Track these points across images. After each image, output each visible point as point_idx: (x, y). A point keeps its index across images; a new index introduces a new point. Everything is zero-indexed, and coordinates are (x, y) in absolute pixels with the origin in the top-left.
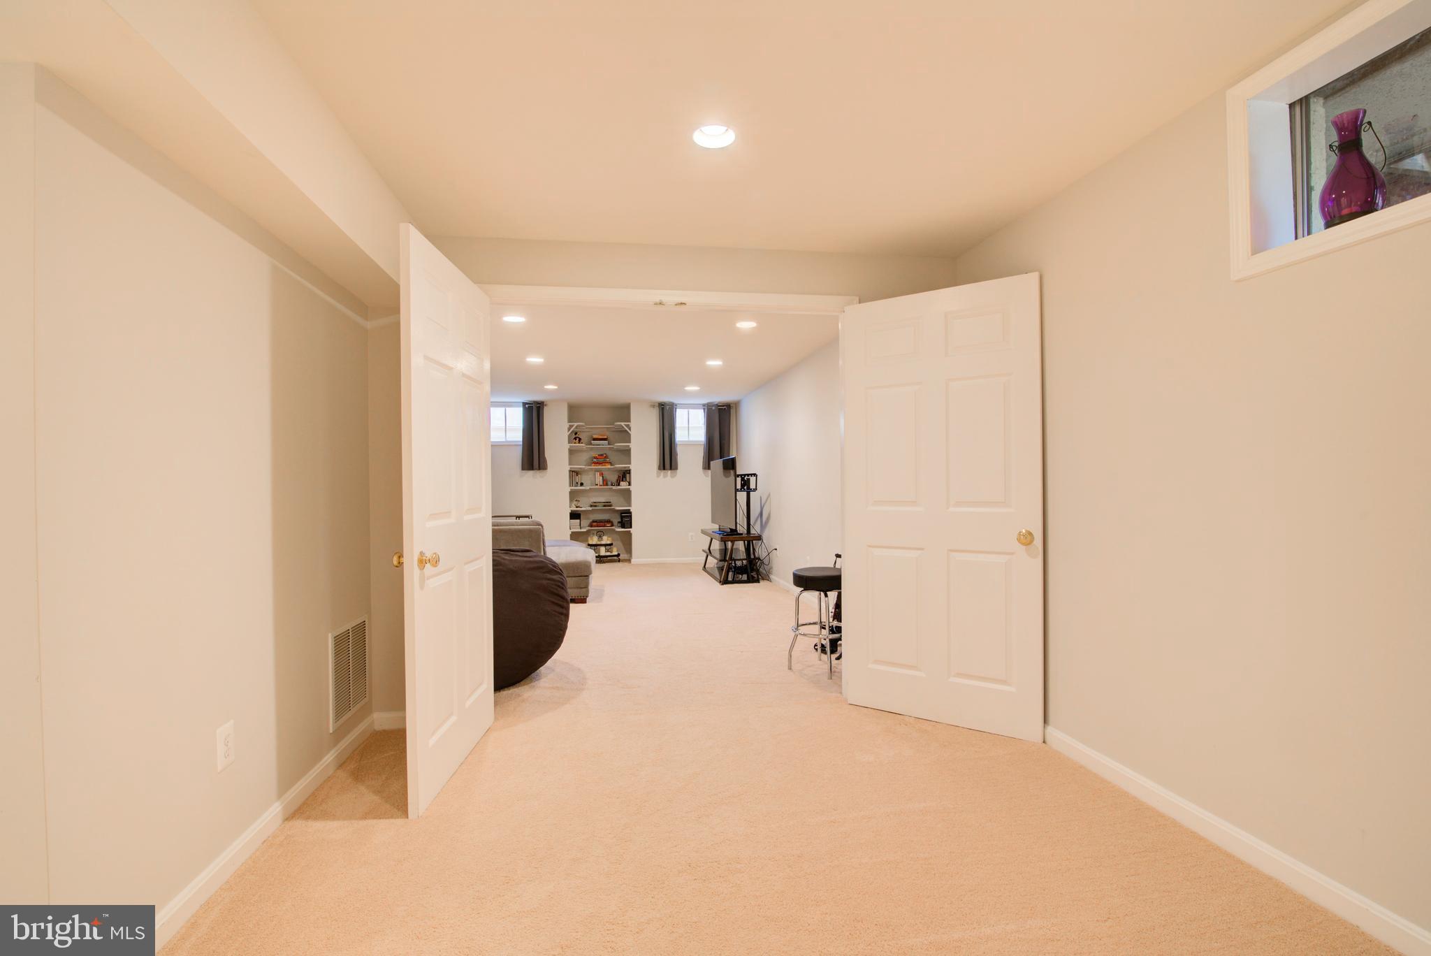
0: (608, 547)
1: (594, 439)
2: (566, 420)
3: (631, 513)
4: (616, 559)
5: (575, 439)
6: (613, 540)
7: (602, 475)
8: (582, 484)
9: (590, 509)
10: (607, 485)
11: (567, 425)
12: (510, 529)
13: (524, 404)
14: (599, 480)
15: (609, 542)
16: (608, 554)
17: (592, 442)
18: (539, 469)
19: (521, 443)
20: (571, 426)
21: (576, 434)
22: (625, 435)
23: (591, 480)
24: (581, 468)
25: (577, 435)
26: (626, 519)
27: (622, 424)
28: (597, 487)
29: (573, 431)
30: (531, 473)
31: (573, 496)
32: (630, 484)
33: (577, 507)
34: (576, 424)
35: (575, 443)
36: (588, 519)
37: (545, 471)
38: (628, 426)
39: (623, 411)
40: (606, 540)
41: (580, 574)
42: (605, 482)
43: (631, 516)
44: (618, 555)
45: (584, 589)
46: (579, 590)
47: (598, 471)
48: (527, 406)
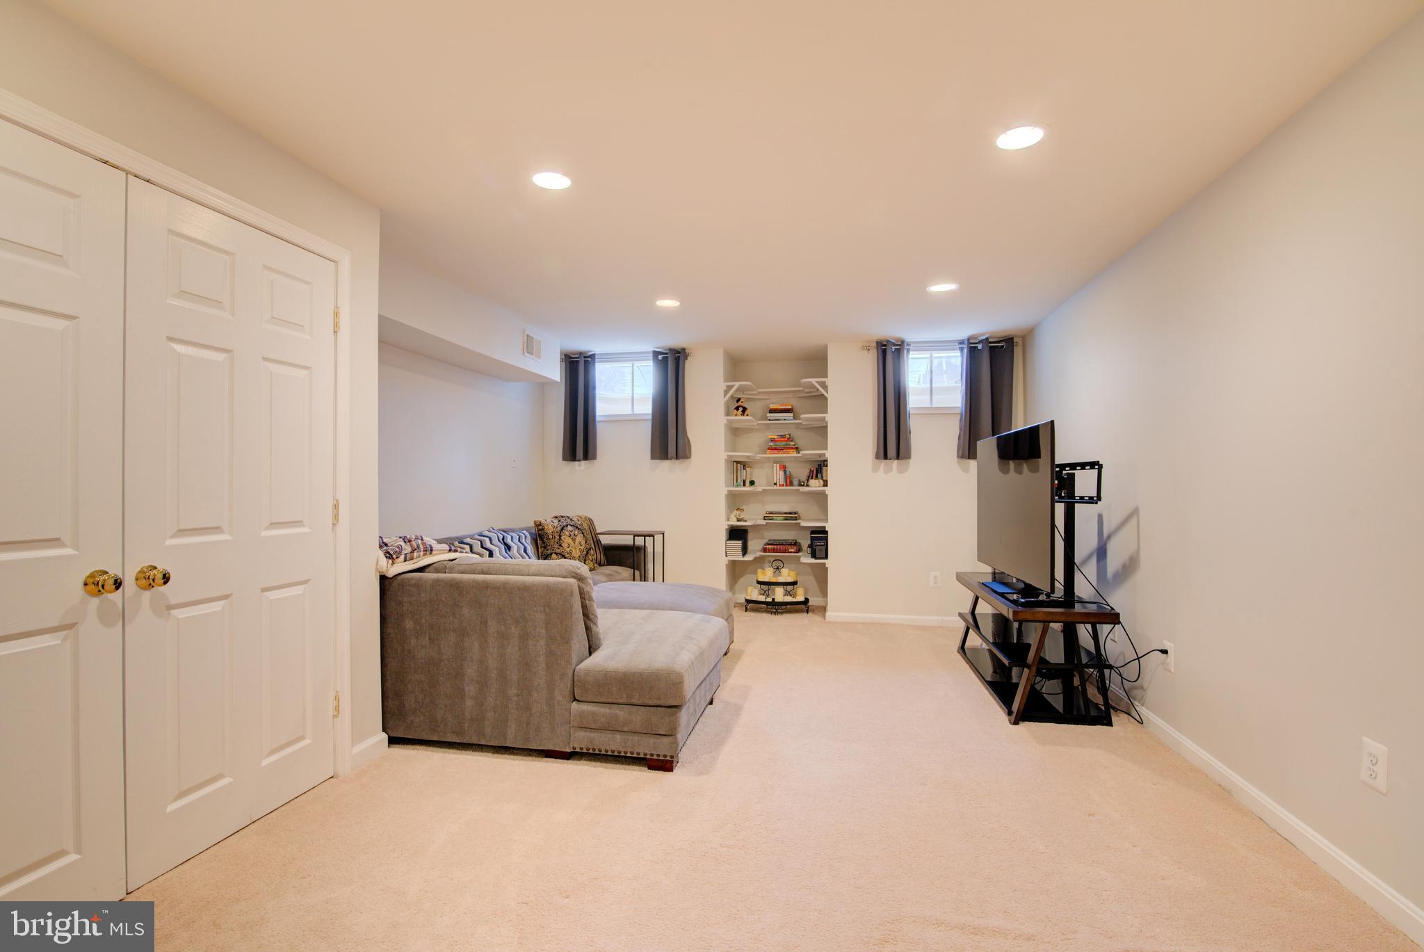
0: (789, 588)
1: (772, 411)
2: (722, 380)
3: (826, 532)
4: (803, 606)
5: (737, 408)
6: (797, 574)
7: (784, 468)
8: (752, 483)
9: (764, 522)
10: (791, 484)
11: (722, 386)
12: (505, 584)
13: (656, 354)
14: (779, 476)
15: (790, 580)
16: (789, 599)
17: (769, 415)
18: (677, 458)
19: (650, 417)
20: (729, 388)
21: (738, 400)
22: (819, 400)
23: (766, 475)
24: (748, 457)
25: (740, 403)
26: (819, 541)
27: (814, 381)
28: (775, 487)
29: (732, 396)
30: (666, 464)
31: (734, 501)
32: (826, 484)
33: (739, 520)
34: (737, 384)
35: (736, 415)
36: (763, 538)
37: (689, 460)
38: (824, 386)
39: (817, 361)
40: (786, 575)
41: (658, 702)
42: (789, 481)
43: (826, 539)
44: (807, 600)
45: (665, 740)
46: (652, 740)
47: (776, 462)
48: (660, 357)
